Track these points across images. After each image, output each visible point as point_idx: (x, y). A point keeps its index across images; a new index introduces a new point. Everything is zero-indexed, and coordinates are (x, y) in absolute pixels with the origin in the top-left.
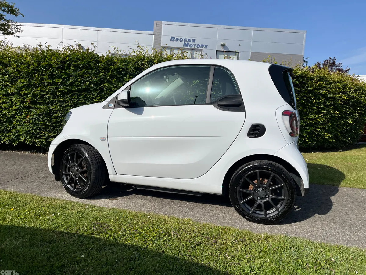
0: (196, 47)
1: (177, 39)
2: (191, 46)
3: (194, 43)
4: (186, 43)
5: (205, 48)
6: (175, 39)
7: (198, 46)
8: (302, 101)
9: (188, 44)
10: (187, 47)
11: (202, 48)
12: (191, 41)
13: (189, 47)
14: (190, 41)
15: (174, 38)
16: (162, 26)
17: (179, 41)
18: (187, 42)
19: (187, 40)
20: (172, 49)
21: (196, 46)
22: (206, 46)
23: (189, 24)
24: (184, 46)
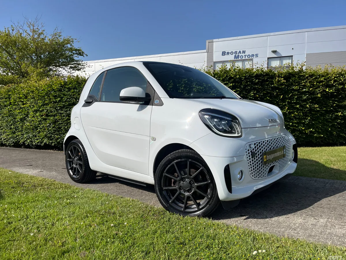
0: (247, 58)
1: (228, 53)
2: (242, 57)
3: (245, 54)
4: (237, 55)
5: (255, 57)
6: (226, 54)
7: (249, 56)
8: (268, 98)
9: (238, 56)
10: (238, 59)
11: (253, 58)
12: (242, 52)
13: (240, 59)
14: (240, 53)
15: (225, 52)
16: (213, 45)
17: (230, 54)
18: (238, 54)
19: (238, 52)
20: (223, 62)
21: (246, 56)
22: (257, 55)
23: (239, 37)
24: (235, 59)
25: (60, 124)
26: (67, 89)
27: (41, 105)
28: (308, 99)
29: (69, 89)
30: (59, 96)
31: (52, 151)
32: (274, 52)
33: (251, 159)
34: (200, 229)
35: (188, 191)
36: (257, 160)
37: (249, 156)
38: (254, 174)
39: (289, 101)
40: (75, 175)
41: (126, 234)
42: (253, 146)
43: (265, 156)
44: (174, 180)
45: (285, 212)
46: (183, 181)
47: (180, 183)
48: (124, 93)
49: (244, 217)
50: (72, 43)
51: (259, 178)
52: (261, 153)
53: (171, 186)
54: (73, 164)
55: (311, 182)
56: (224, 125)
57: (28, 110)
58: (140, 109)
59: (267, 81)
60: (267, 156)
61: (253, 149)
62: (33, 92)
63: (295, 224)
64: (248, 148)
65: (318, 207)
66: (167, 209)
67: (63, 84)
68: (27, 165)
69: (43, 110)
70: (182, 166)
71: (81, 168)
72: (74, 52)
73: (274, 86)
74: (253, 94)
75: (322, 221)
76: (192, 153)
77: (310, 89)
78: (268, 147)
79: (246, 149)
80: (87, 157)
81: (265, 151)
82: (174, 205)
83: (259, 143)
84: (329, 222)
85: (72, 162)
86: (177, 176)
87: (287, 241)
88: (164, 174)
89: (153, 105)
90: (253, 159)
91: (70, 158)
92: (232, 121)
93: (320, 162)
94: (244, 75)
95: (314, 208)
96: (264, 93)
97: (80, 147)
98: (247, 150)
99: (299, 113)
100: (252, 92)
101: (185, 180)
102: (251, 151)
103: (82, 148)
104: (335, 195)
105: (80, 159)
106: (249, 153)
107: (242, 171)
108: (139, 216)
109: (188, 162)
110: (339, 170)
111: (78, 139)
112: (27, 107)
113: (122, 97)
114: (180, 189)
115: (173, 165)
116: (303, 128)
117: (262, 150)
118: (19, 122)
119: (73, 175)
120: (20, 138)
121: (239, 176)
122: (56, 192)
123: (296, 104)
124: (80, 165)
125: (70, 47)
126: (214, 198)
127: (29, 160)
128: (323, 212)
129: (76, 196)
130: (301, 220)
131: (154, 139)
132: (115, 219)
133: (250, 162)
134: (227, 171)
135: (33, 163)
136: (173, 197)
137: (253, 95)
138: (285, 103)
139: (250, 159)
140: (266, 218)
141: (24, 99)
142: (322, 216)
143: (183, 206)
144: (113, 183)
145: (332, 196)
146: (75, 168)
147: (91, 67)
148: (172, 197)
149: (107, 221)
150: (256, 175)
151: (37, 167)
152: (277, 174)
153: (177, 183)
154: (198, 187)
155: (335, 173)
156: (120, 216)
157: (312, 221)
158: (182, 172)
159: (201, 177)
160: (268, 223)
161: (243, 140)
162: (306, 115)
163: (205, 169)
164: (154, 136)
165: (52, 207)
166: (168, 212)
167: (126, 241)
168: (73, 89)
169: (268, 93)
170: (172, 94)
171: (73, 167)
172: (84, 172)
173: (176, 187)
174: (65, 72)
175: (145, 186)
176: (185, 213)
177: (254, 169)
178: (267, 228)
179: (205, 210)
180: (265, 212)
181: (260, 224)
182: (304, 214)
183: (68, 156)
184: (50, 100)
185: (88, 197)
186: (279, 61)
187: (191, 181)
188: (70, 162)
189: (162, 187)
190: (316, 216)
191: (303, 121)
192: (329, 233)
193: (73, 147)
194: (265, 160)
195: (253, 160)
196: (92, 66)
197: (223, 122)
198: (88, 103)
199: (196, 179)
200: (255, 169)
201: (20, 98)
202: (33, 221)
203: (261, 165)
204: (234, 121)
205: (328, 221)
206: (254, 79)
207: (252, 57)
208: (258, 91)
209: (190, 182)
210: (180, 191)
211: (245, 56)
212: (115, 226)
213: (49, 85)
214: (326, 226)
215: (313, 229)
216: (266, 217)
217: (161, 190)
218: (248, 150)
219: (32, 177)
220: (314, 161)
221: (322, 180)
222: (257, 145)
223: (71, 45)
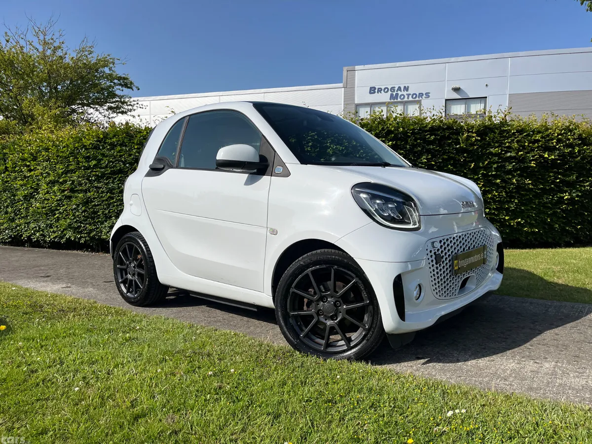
0: (410, 99)
1: (380, 90)
2: (402, 97)
3: (408, 93)
4: (394, 93)
5: (425, 98)
6: (376, 91)
7: (414, 96)
8: (449, 166)
9: (397, 94)
10: (396, 100)
11: (421, 99)
12: (402, 89)
13: (399, 100)
14: (401, 91)
15: (375, 88)
16: (355, 73)
17: (382, 92)
18: (396, 92)
19: (396, 89)
20: (371, 105)
21: (410, 96)
22: (427, 95)
23: (398, 64)
24: (390, 99)
25: (95, 205)
26: (109, 145)
27: (63, 173)
28: (515, 170)
29: (113, 146)
30: (95, 158)
31: (79, 252)
32: (457, 90)
33: (435, 266)
34: (356, 379)
35: (332, 318)
36: (444, 267)
37: (432, 261)
38: (438, 290)
39: (485, 172)
40: (130, 292)
41: (236, 388)
42: (437, 245)
43: (456, 262)
44: (308, 299)
45: (486, 352)
46: (324, 302)
47: (318, 305)
48: (223, 154)
49: (423, 361)
50: (111, 65)
51: (447, 298)
52: (451, 257)
53: (302, 309)
54: (126, 274)
55: (524, 304)
56: (391, 209)
57: (39, 180)
58: (249, 182)
59: (449, 138)
60: (460, 262)
61: (438, 250)
62: (47, 150)
63: (504, 371)
64: (430, 248)
65: (539, 344)
66: (296, 347)
67: (101, 136)
68: (41, 275)
69: (65, 181)
70: (322, 277)
71: (142, 282)
72: (116, 81)
73: (460, 147)
74: (425, 160)
75: (548, 366)
76: (338, 255)
77: (520, 153)
78: (461, 247)
79: (427, 250)
80: (153, 261)
81: (455, 253)
82: (306, 341)
83: (447, 240)
84: (559, 368)
85: (126, 270)
86: (312, 293)
87: (497, 397)
88: (291, 290)
89: (271, 176)
90: (438, 266)
91: (122, 263)
92: (404, 203)
93: (535, 273)
94: (412, 127)
95: (532, 346)
96: (443, 159)
97: (141, 245)
98: (429, 251)
99: (500, 193)
100: (424, 157)
101: (327, 299)
102: (435, 253)
103: (144, 248)
104: (565, 326)
105: (140, 266)
106: (431, 256)
107: (419, 285)
108: (251, 359)
109: (333, 271)
110: (568, 285)
111: (138, 231)
112: (36, 176)
113: (220, 162)
114: (318, 314)
115: (307, 275)
116: (507, 218)
117: (452, 252)
118: (22, 201)
119: (127, 293)
120: (22, 230)
121: (415, 293)
122: (103, 321)
123: (496, 177)
124: (139, 275)
125: (109, 72)
126: (374, 329)
127: (42, 268)
128: (548, 352)
129: (138, 327)
130: (513, 364)
131: (274, 232)
132: (213, 364)
133: (434, 270)
134: (398, 284)
135: (51, 272)
136: (306, 328)
137: (425, 162)
138: (478, 175)
139: (433, 265)
140: (458, 362)
141: (32, 162)
142: (546, 358)
143: (323, 342)
144: (197, 307)
145: (560, 326)
146: (131, 281)
147: (144, 107)
148: (304, 328)
149: (199, 368)
150: (442, 292)
151: (58, 279)
152: (473, 291)
153: (313, 304)
154: (348, 312)
155: (561, 290)
156: (220, 360)
157: (530, 366)
158: (322, 287)
159: (352, 295)
160: (461, 369)
161: (421, 234)
162: (510, 196)
163: (360, 282)
164: (273, 228)
165: (102, 346)
166: (298, 353)
167: (237, 398)
168: (119, 145)
169: (450, 158)
170: (304, 158)
171: (127, 279)
172: (148, 288)
173: (311, 310)
174: (98, 115)
175: (256, 310)
176: (326, 355)
177: (438, 282)
178: (460, 377)
179: (360, 349)
180: (456, 352)
181: (449, 371)
182: (517, 355)
183: (118, 261)
184: (78, 164)
185: (161, 329)
186: (464, 105)
187: (336, 301)
188: (121, 270)
189: (288, 310)
190: (537, 358)
191: (507, 206)
192: (560, 385)
193: (128, 244)
194: (456, 268)
195: (437, 268)
197: (390, 206)
198: (155, 171)
199: (345, 299)
200: (440, 283)
201: (24, 160)
202: (72, 368)
203: (450, 276)
204: (407, 203)
205: (557, 365)
206: (428, 134)
207: (419, 98)
208: (434, 156)
209: (335, 303)
210: (318, 318)
211: (408, 95)
212: (215, 375)
214: (554, 373)
215: (534, 379)
216: (458, 360)
217: (286, 317)
218: (431, 251)
219: (54, 296)
220: (526, 271)
221: (541, 301)
222: (444, 243)
223: (110, 69)
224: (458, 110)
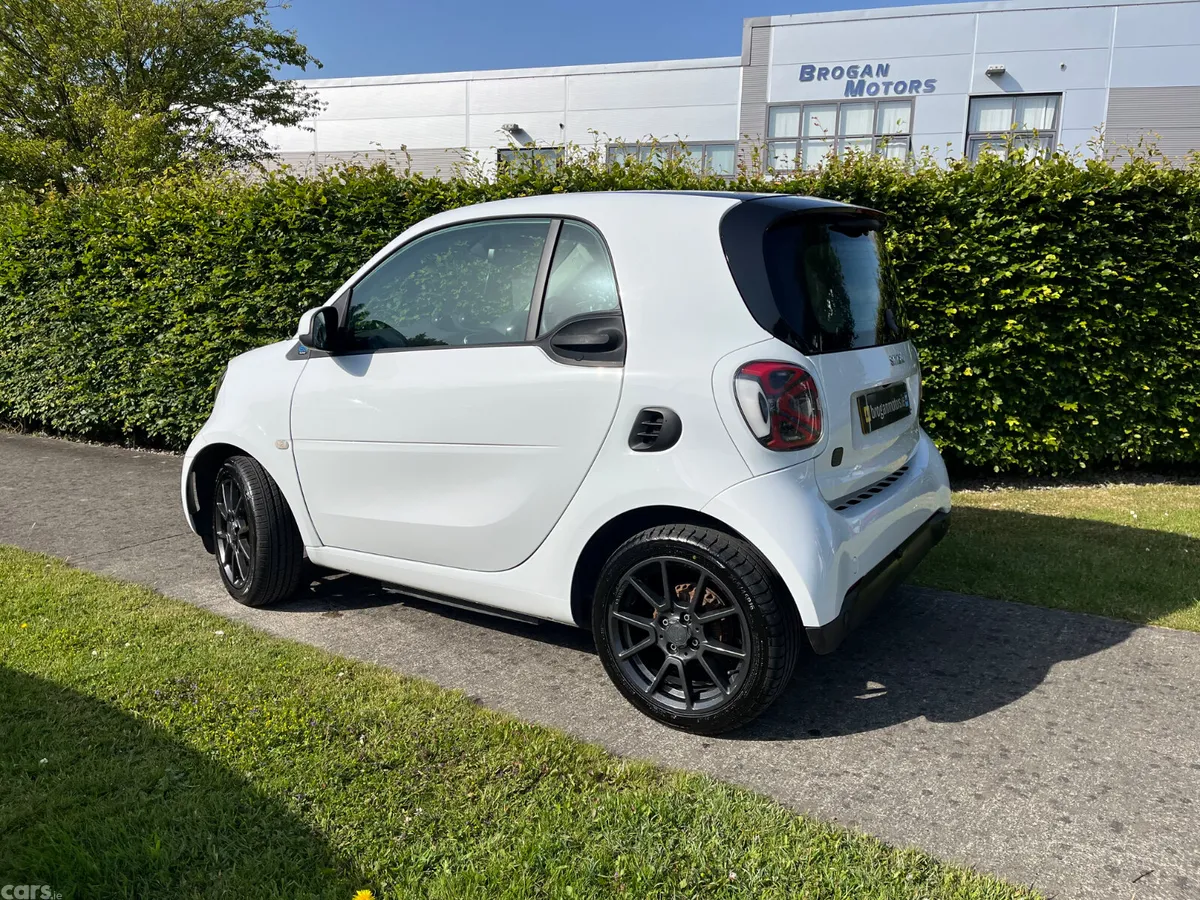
0: (892, 93)
1: (823, 73)
2: (873, 89)
3: (886, 79)
4: (856, 81)
5: (925, 91)
6: (816, 74)
7: (901, 88)
9: (862, 83)
10: (858, 97)
11: (914, 93)
12: (874, 71)
13: (866, 95)
14: (870, 74)
15: (813, 68)
16: (769, 31)
17: (829, 76)
18: (859, 78)
20: (803, 107)
21: (892, 88)
22: (930, 85)
24: (846, 94)
27: (225, 287)
30: (307, 254)
32: (996, 75)
50: (259, 10)
57: (164, 299)
62: (185, 228)
69: (235, 307)
72: (268, 48)
112: (156, 290)
118: (121, 345)
120: (122, 410)
125: (254, 27)
141: (146, 255)
147: (322, 107)
184: (266, 266)
186: (1011, 110)
196: (326, 106)
201: (124, 249)
207: (910, 91)
211: (887, 85)
213: (260, 200)
223: (255, 18)
224: (996, 120)
